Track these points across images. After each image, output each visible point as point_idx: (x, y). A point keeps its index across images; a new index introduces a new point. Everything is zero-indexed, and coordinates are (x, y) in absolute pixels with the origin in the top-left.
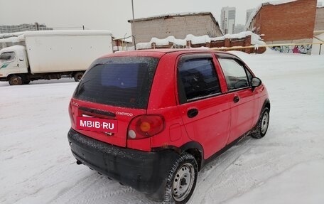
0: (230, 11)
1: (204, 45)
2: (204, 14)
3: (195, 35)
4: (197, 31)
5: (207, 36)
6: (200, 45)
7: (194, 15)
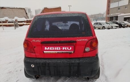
0: (28, 9)
1: (24, 22)
2: (21, 9)
3: (19, 17)
4: (19, 15)
5: (24, 18)
6: (22, 22)
7: (17, 8)
